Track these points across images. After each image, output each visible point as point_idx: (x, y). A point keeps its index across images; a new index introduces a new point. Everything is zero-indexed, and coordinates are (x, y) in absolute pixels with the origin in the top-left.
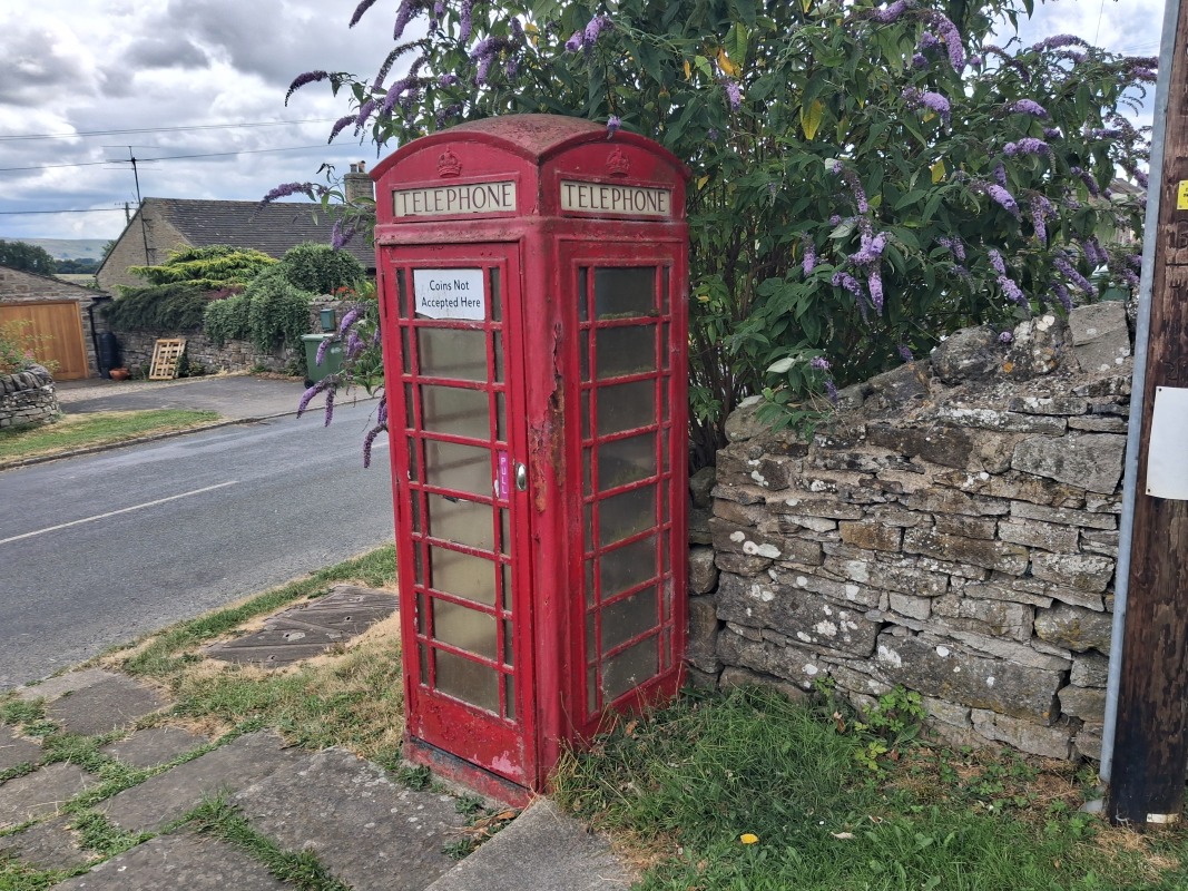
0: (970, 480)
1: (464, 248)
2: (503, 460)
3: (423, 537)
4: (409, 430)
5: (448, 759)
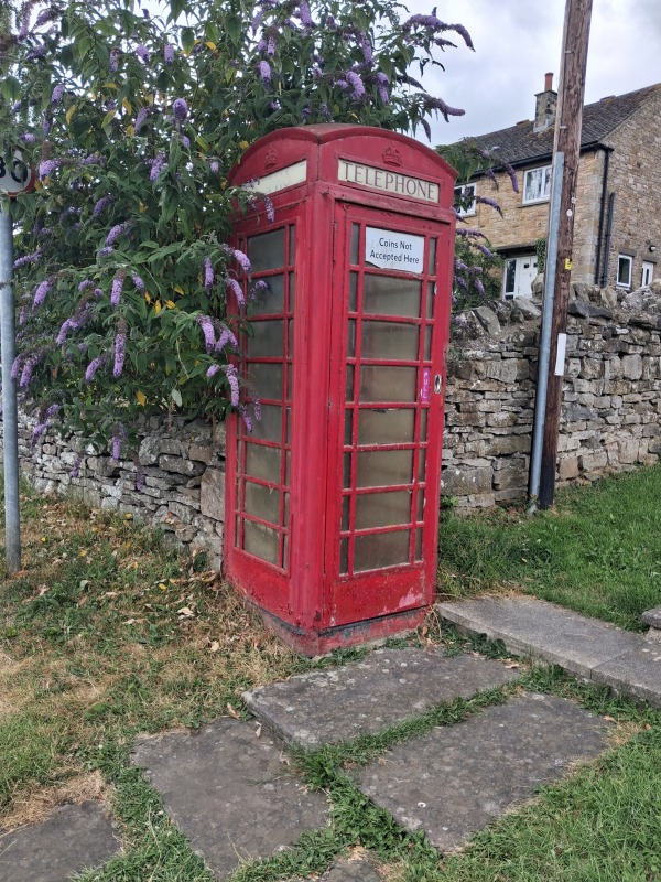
1: (410, 219)
2: (426, 374)
3: (355, 447)
4: (350, 359)
5: (358, 628)
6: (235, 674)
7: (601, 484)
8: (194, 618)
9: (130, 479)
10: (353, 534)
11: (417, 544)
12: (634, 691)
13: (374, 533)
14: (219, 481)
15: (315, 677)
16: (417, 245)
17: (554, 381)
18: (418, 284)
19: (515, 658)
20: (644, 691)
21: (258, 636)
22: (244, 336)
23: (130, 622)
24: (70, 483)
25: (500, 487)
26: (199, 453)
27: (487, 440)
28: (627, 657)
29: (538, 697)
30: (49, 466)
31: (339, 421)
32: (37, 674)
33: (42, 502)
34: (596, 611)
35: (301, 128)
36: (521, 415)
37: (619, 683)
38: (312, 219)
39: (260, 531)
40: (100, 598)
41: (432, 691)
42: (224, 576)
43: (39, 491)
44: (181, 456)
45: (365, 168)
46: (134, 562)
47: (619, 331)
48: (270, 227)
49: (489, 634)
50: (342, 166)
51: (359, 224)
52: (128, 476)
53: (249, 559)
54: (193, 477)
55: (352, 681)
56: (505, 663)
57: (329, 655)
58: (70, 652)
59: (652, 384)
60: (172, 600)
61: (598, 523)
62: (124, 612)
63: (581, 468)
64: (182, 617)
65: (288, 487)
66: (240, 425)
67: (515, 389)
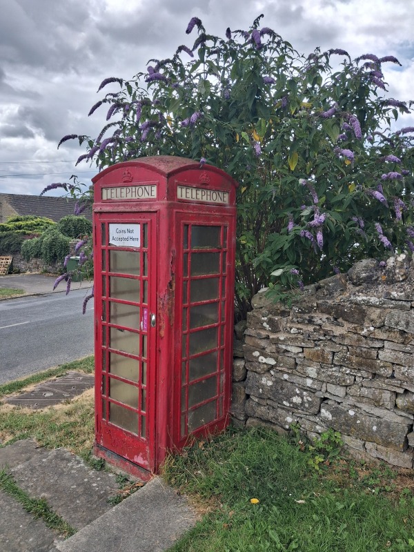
0: (365, 330)
1: (132, 214)
2: (145, 312)
3: (107, 348)
4: (104, 297)
5: (114, 456)
16: (137, 230)
55: (74, 471)
57: (99, 459)
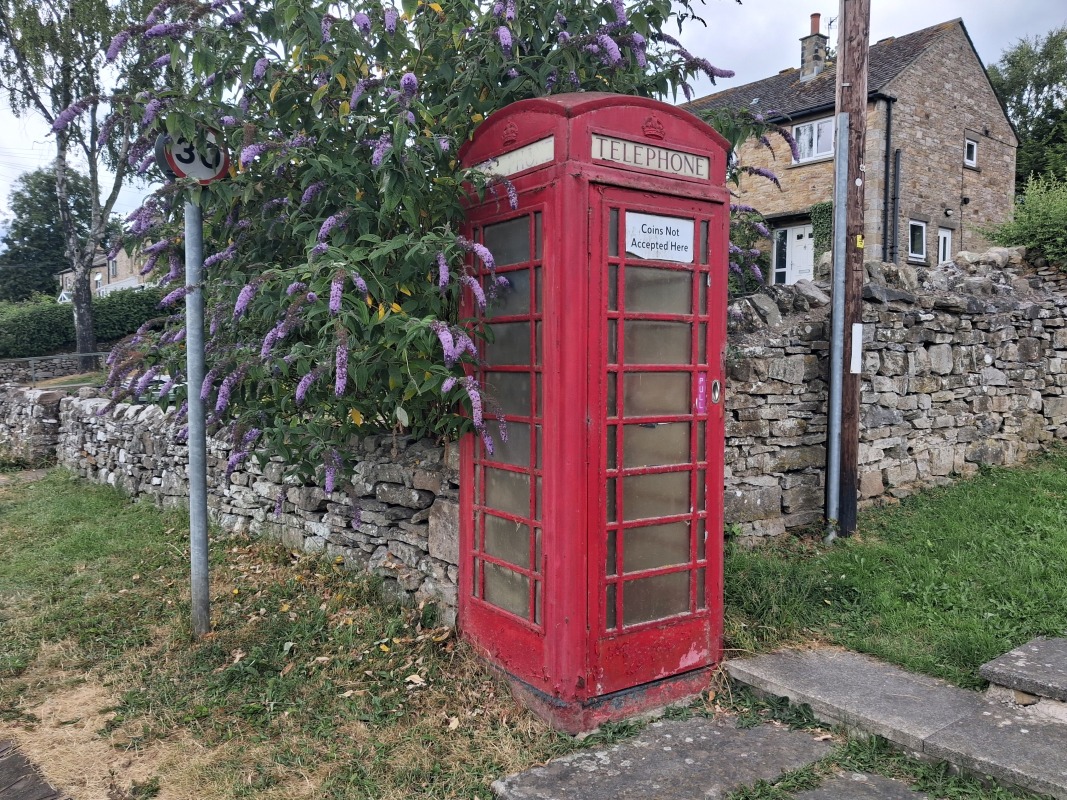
0: (754, 387)
1: (676, 201)
2: (701, 380)
3: (620, 471)
4: (611, 365)
5: (630, 696)
6: (481, 759)
7: (910, 502)
8: (426, 688)
9: (340, 514)
10: (620, 578)
11: (698, 588)
12: (977, 767)
13: (647, 576)
14: (452, 515)
15: (580, 759)
16: (686, 230)
17: (849, 379)
18: (688, 275)
19: (826, 727)
20: (990, 766)
21: (507, 709)
22: (481, 341)
23: (347, 694)
24: (266, 520)
25: (791, 510)
26: (426, 480)
27: (773, 454)
28: (964, 724)
29: (859, 777)
30: (239, 499)
31: (600, 441)
32: (236, 766)
33: (231, 544)
34: (921, 665)
35: (546, 98)
36: (811, 422)
37: (959, 757)
38: (562, 206)
39: (503, 576)
40: (308, 664)
41: (727, 773)
42: (460, 633)
43: (228, 530)
44: (403, 484)
45: (622, 143)
46: (348, 618)
47: (924, 317)
48: (511, 214)
49: (792, 697)
50: (596, 142)
51: (617, 209)
52: (337, 510)
53: (492, 611)
54: (419, 509)
55: (626, 763)
56: (813, 734)
57: (596, 731)
58: (275, 735)
59: (966, 378)
60: (397, 665)
61: (913, 552)
62: (339, 682)
63: (886, 483)
64: (411, 686)
65: (539, 522)
66: (477, 446)
67: (803, 391)
